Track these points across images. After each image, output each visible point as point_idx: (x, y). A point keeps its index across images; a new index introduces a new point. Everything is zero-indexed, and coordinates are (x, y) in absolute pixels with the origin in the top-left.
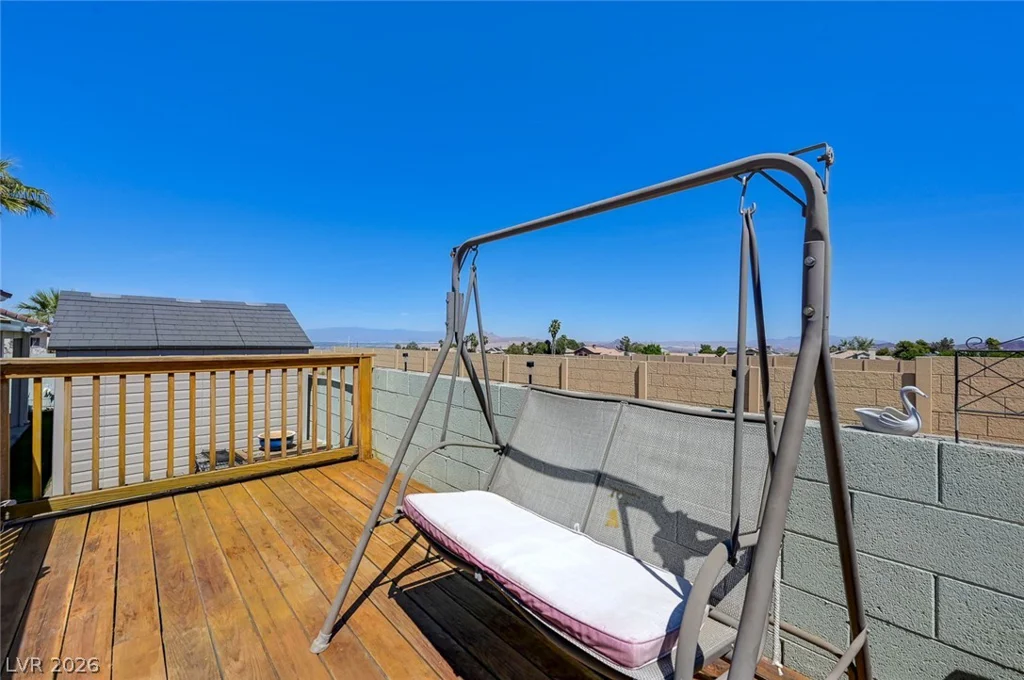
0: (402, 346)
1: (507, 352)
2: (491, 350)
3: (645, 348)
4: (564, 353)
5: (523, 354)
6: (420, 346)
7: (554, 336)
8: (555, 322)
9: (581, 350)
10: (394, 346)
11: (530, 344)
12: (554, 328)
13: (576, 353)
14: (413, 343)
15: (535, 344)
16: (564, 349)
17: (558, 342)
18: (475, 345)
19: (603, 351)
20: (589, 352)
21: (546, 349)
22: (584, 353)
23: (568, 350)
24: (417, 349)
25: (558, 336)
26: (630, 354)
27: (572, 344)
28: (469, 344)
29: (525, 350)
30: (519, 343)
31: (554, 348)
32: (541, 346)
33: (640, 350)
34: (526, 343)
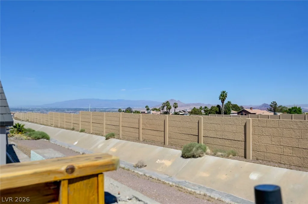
0: (122, 110)
1: (191, 113)
2: (180, 112)
3: (289, 109)
4: (229, 114)
5: (202, 114)
6: (134, 110)
7: (223, 101)
8: (224, 92)
9: (242, 112)
10: (117, 110)
11: (206, 108)
12: (223, 97)
13: (238, 113)
14: (129, 108)
15: (209, 108)
16: (229, 110)
17: (225, 106)
18: (170, 109)
19: (258, 112)
20: (247, 113)
21: (218, 111)
22: (244, 113)
23: (232, 112)
24: (131, 112)
25: (226, 102)
26: (279, 114)
27: (235, 107)
28: (165, 108)
29: (203, 111)
30: (198, 107)
31: (223, 110)
32: (214, 109)
33: (286, 111)
34: (203, 107)
